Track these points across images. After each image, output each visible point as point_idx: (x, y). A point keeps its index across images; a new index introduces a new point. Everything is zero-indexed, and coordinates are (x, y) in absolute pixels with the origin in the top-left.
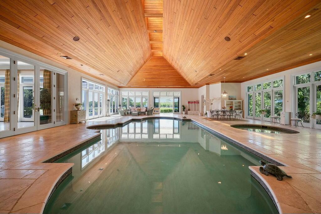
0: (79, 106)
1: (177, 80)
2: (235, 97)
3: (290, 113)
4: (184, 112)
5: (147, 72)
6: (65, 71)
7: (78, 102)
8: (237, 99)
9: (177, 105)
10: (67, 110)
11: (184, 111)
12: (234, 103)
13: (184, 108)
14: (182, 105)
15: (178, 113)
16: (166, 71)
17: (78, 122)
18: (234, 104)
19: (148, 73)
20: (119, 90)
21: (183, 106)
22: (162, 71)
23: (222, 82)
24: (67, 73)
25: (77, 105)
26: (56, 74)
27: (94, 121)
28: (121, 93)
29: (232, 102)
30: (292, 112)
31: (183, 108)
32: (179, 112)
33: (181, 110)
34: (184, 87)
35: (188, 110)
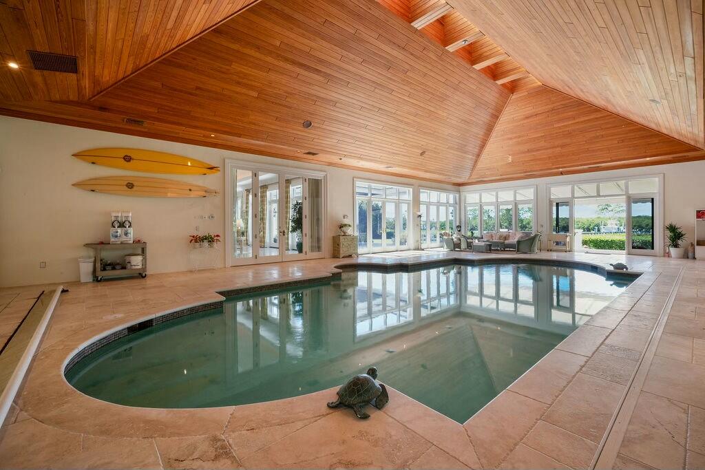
0: (344, 229)
1: (623, 141)
4: (673, 251)
5: (511, 139)
6: (322, 173)
7: (346, 221)
9: (643, 226)
10: (327, 234)
11: (676, 246)
13: (675, 235)
14: (667, 224)
15: (648, 251)
16: (570, 122)
17: (341, 256)
19: (514, 140)
20: (459, 192)
21: (672, 229)
22: (556, 126)
24: (326, 175)
25: (341, 227)
26: (307, 180)
27: (387, 257)
28: (463, 198)
31: (669, 234)
32: (653, 248)
33: (662, 241)
34: (673, 158)
35: (698, 245)
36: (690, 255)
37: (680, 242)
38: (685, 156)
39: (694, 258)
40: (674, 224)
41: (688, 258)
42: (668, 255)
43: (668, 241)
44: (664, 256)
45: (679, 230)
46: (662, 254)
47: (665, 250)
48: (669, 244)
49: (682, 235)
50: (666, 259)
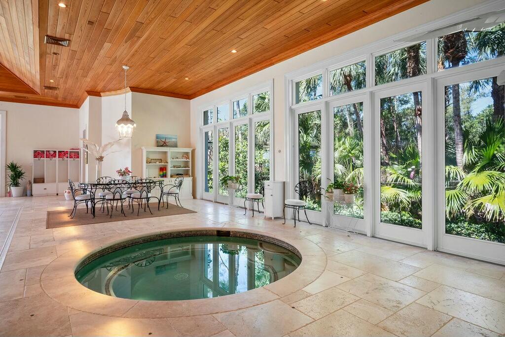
2: (173, 140)
3: (284, 183)
8: (178, 144)
11: (16, 184)
12: (169, 155)
13: (16, 174)
18: (169, 160)
21: (13, 167)
23: (134, 89)
29: (165, 153)
30: (288, 181)
33: (4, 181)
34: (16, 96)
35: (35, 182)
36: (28, 193)
37: (20, 181)
38: (25, 97)
39: (32, 195)
40: (15, 162)
41: (26, 195)
42: (8, 194)
43: (10, 181)
44: (6, 196)
45: (20, 169)
46: (4, 195)
47: (6, 189)
48: (10, 183)
49: (22, 174)
50: (7, 198)
